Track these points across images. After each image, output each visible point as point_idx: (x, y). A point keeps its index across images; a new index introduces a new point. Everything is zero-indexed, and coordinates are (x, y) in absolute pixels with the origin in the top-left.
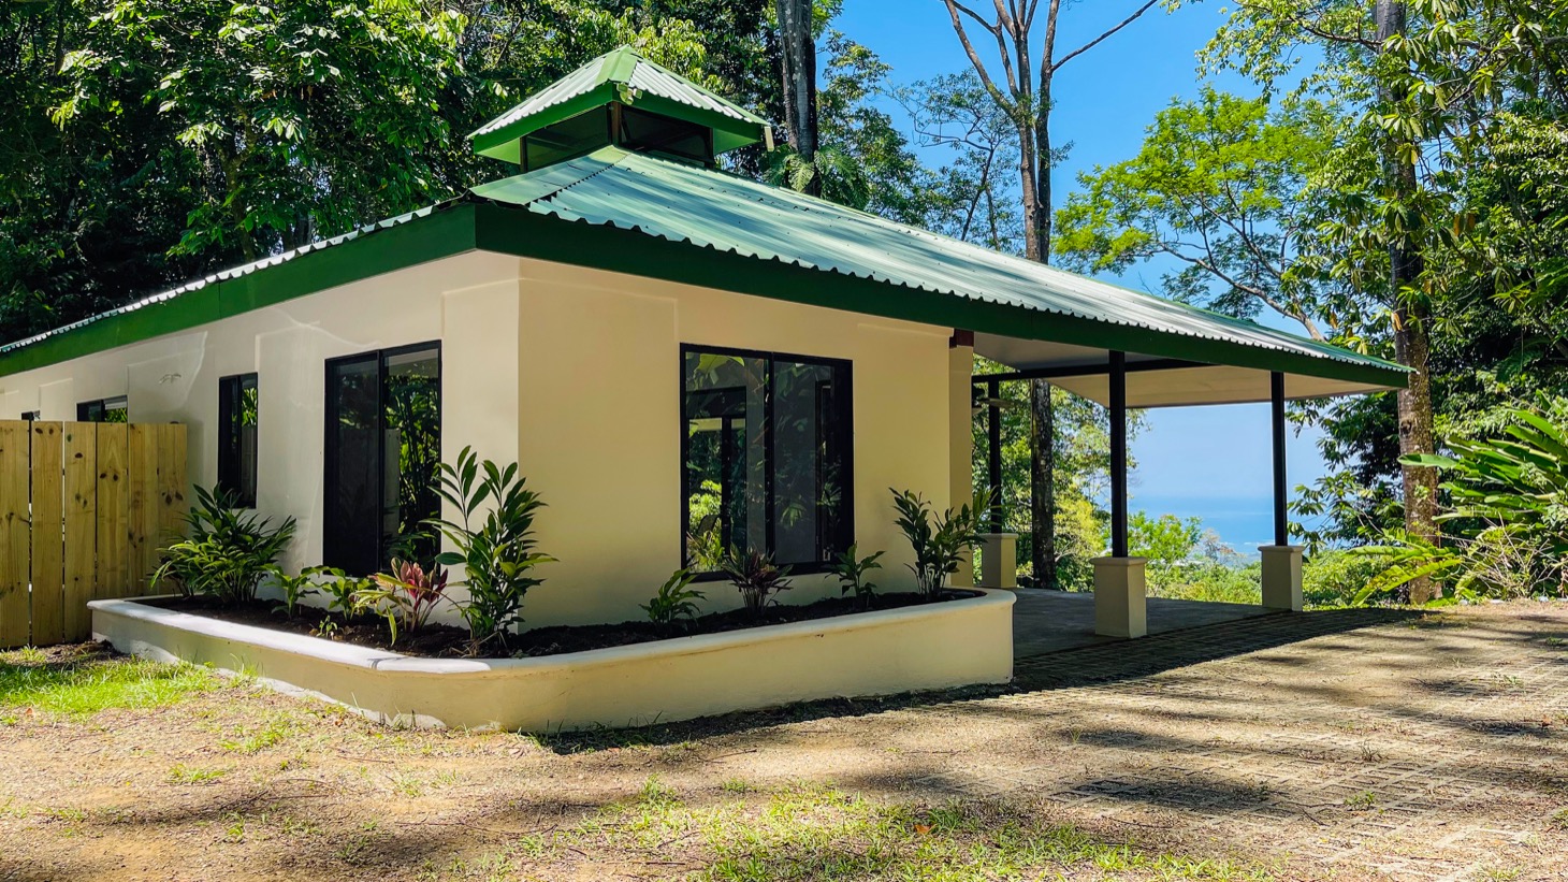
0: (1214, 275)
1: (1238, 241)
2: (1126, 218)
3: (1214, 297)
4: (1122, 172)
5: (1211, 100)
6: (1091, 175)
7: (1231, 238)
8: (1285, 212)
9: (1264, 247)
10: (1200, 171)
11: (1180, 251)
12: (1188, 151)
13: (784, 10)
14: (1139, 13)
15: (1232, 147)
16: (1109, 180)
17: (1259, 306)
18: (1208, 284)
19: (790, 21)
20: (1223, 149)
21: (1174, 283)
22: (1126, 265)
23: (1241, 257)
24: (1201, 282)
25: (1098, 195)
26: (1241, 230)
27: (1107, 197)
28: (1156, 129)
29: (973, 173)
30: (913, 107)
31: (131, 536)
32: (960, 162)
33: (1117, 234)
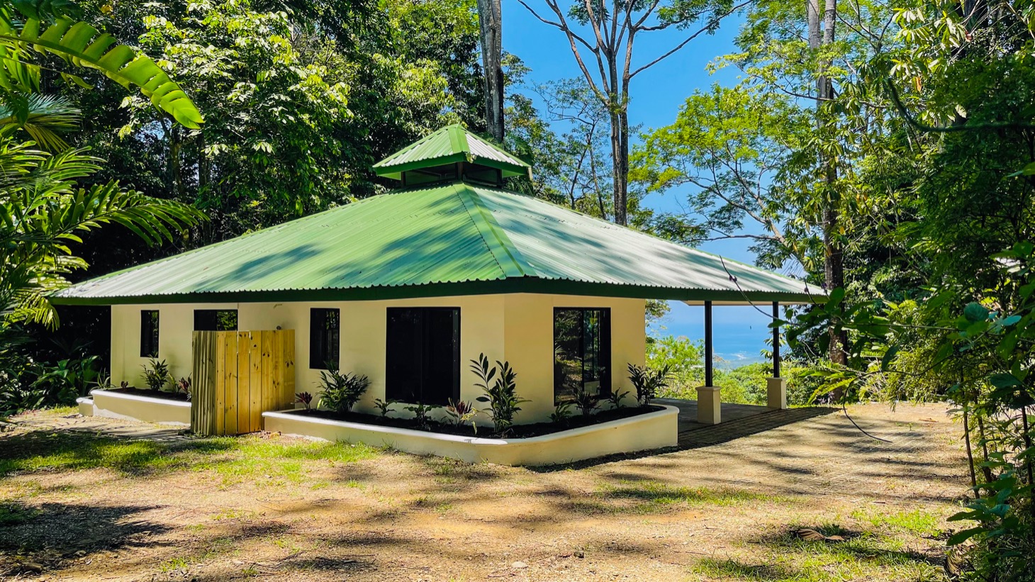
0: (718, 196)
1: (732, 175)
2: (666, 159)
3: (718, 208)
4: (665, 133)
5: (718, 92)
6: (647, 134)
7: (728, 173)
8: (759, 158)
9: (747, 179)
10: (711, 135)
11: (700, 182)
12: (705, 122)
13: (486, 53)
14: (680, 46)
15: (731, 120)
16: (657, 137)
17: (744, 214)
18: (715, 200)
19: (490, 60)
20: (725, 121)
21: (695, 200)
22: (666, 188)
23: (734, 184)
24: (711, 200)
25: (650, 147)
26: (734, 168)
27: (655, 147)
28: (686, 107)
29: (581, 138)
30: (547, 97)
31: (274, 382)
32: (574, 130)
33: (661, 169)
